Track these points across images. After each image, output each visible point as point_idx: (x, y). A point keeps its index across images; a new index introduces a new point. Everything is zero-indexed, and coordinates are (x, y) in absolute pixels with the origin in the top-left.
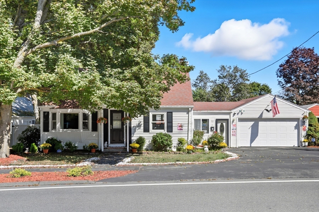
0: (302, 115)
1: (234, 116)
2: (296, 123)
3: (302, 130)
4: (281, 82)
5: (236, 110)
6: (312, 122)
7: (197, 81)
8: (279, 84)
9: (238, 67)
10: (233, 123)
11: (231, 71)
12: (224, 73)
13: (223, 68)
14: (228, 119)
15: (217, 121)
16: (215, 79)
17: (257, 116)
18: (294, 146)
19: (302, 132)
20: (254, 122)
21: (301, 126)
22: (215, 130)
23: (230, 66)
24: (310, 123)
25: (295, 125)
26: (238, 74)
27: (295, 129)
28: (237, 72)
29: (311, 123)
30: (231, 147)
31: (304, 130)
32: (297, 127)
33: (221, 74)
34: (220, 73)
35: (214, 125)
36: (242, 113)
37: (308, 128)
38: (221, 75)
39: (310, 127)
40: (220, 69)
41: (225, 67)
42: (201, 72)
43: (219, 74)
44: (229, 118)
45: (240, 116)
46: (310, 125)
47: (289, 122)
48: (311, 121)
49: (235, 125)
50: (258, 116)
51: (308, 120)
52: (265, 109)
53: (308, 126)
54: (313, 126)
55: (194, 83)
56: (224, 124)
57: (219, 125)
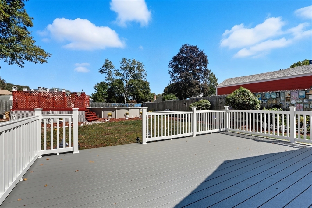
4: (171, 72)
7: (103, 68)
8: (170, 73)
9: (136, 60)
11: (130, 63)
12: (125, 65)
13: (124, 61)
16: (118, 69)
26: (136, 66)
28: (135, 64)
33: (123, 65)
38: (123, 67)
40: (122, 61)
41: (126, 59)
42: (107, 61)
43: (121, 65)
55: (101, 70)
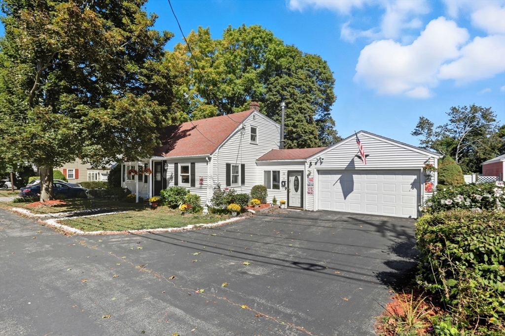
0: (425, 162)
1: (311, 167)
2: (415, 177)
3: (424, 191)
5: (313, 159)
6: (443, 176)
9: (476, 105)
10: (310, 177)
11: (467, 112)
14: (303, 171)
15: (290, 173)
16: (445, 124)
17: (343, 165)
18: (410, 217)
19: (425, 193)
20: (341, 175)
21: (423, 184)
22: (286, 186)
23: (465, 107)
24: (441, 178)
25: (412, 181)
26: (478, 115)
27: (412, 188)
28: (477, 112)
29: (443, 178)
30: (307, 209)
31: (428, 190)
32: (416, 185)
34: (452, 116)
35: (286, 180)
36: (321, 163)
37: (437, 187)
38: (454, 119)
39: (439, 185)
40: (451, 111)
41: (457, 108)
43: (450, 118)
44: (303, 169)
45: (319, 166)
46: (441, 182)
47: (401, 176)
48: (444, 174)
49: (312, 180)
50: (345, 167)
51: (436, 173)
52: (356, 156)
53: (436, 184)
54: (445, 183)
55: (414, 131)
56: (299, 177)
57: (292, 179)
